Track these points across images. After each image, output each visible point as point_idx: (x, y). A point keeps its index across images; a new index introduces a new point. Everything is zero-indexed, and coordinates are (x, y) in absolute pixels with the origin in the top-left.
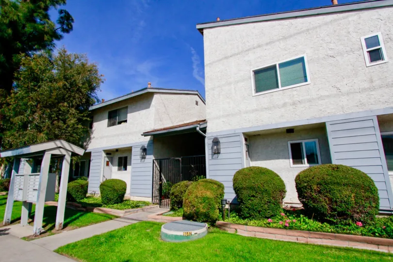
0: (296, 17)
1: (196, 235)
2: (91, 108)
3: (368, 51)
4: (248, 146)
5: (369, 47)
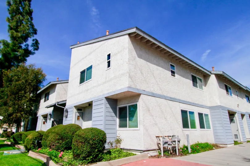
0: (94, 43)
1: (12, 154)
2: (38, 92)
3: (108, 62)
4: (83, 113)
5: (108, 60)
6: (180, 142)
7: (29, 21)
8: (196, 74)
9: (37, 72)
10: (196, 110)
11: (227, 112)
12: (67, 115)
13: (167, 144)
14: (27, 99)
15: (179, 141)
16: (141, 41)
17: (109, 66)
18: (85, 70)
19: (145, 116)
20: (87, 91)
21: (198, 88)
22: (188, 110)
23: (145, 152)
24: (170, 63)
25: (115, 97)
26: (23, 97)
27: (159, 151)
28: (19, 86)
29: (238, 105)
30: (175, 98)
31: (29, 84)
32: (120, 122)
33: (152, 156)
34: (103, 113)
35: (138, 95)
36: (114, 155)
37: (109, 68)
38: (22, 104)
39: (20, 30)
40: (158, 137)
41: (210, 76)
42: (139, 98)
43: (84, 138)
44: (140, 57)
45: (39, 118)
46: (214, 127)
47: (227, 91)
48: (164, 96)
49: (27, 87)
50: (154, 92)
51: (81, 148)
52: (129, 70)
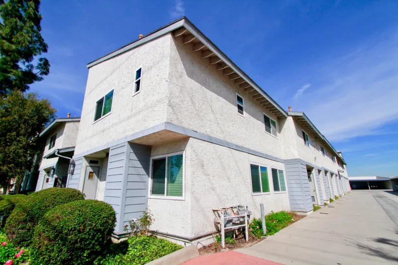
2: (41, 134)
3: (136, 83)
4: (99, 167)
5: (137, 79)
6: (251, 216)
7: (34, 32)
8: (268, 114)
9: (40, 105)
10: (269, 165)
11: (305, 167)
12: (74, 170)
13: (231, 224)
14: (21, 145)
15: (249, 216)
16: (193, 50)
17: (138, 89)
18: (103, 98)
19: (195, 176)
20: (103, 132)
21: (272, 134)
22: (260, 165)
23: (193, 242)
24: (237, 94)
25: (145, 142)
26: (13, 141)
27: (218, 234)
28: (7, 124)
29: (315, 158)
30: (243, 146)
31: (26, 121)
32: (153, 184)
33: (204, 247)
34: (124, 168)
35: (186, 139)
36: (132, 252)
37: (138, 92)
38: (11, 152)
39: (15, 41)
40: (217, 211)
41: (286, 118)
42: (186, 144)
43: (55, 228)
44: (191, 75)
45: (40, 173)
46: (289, 188)
47: (305, 140)
48: (227, 143)
49: (21, 127)
50: (212, 135)
51: (45, 253)
52: (170, 94)
